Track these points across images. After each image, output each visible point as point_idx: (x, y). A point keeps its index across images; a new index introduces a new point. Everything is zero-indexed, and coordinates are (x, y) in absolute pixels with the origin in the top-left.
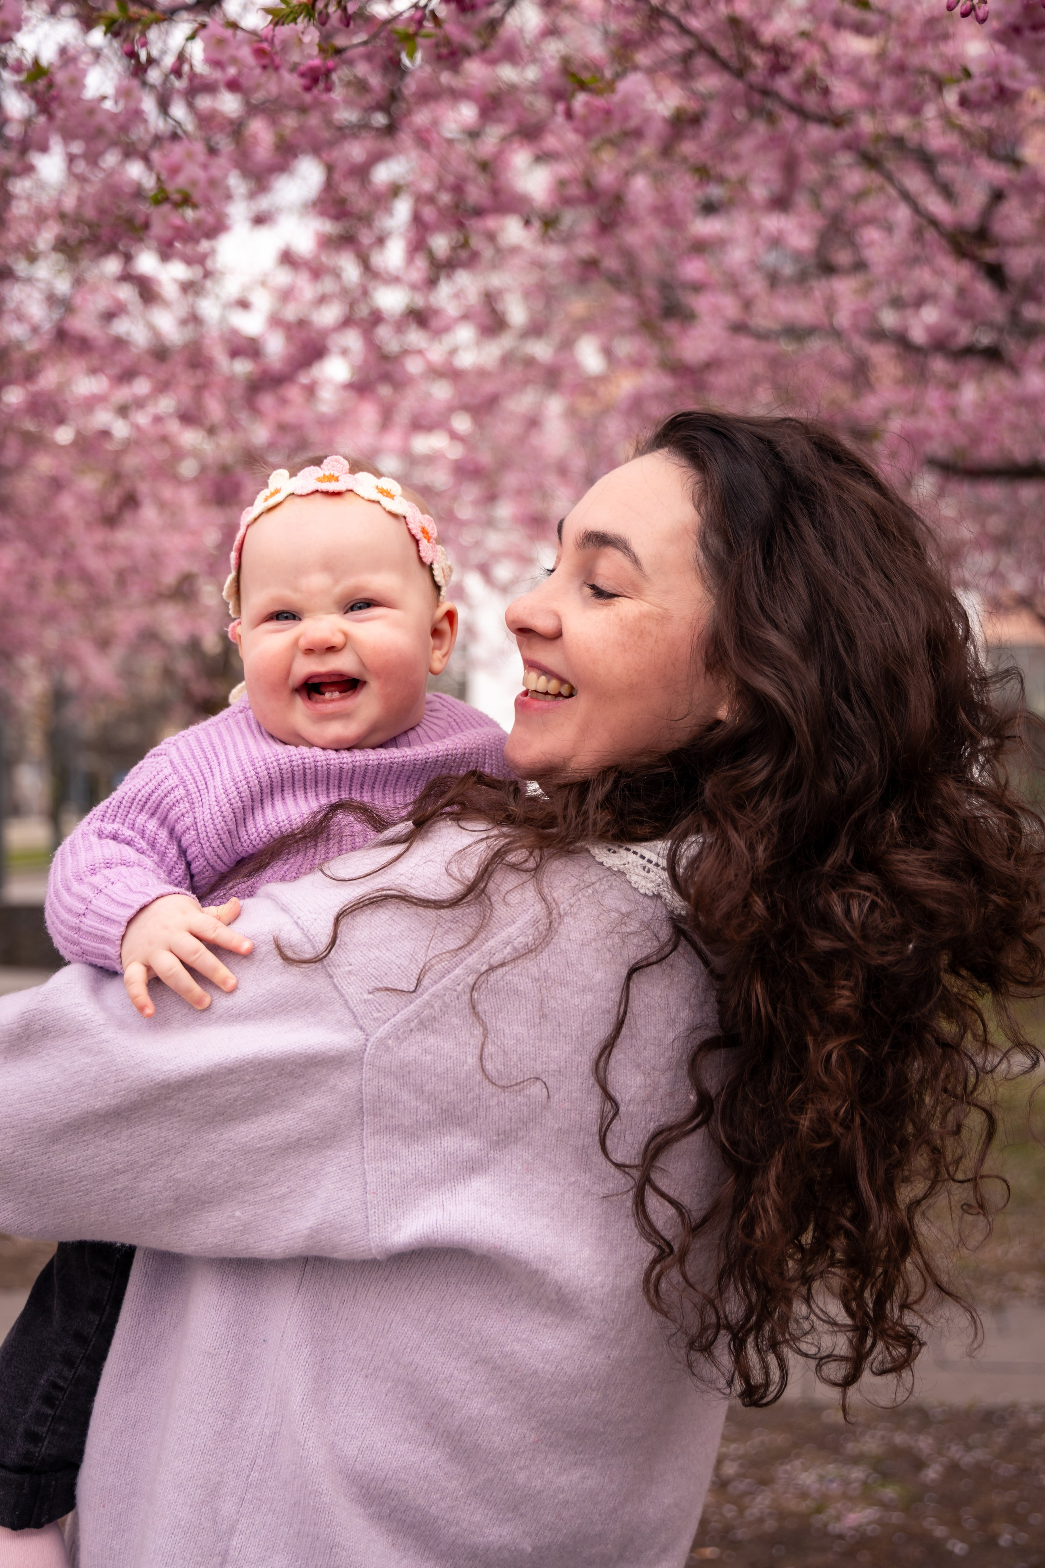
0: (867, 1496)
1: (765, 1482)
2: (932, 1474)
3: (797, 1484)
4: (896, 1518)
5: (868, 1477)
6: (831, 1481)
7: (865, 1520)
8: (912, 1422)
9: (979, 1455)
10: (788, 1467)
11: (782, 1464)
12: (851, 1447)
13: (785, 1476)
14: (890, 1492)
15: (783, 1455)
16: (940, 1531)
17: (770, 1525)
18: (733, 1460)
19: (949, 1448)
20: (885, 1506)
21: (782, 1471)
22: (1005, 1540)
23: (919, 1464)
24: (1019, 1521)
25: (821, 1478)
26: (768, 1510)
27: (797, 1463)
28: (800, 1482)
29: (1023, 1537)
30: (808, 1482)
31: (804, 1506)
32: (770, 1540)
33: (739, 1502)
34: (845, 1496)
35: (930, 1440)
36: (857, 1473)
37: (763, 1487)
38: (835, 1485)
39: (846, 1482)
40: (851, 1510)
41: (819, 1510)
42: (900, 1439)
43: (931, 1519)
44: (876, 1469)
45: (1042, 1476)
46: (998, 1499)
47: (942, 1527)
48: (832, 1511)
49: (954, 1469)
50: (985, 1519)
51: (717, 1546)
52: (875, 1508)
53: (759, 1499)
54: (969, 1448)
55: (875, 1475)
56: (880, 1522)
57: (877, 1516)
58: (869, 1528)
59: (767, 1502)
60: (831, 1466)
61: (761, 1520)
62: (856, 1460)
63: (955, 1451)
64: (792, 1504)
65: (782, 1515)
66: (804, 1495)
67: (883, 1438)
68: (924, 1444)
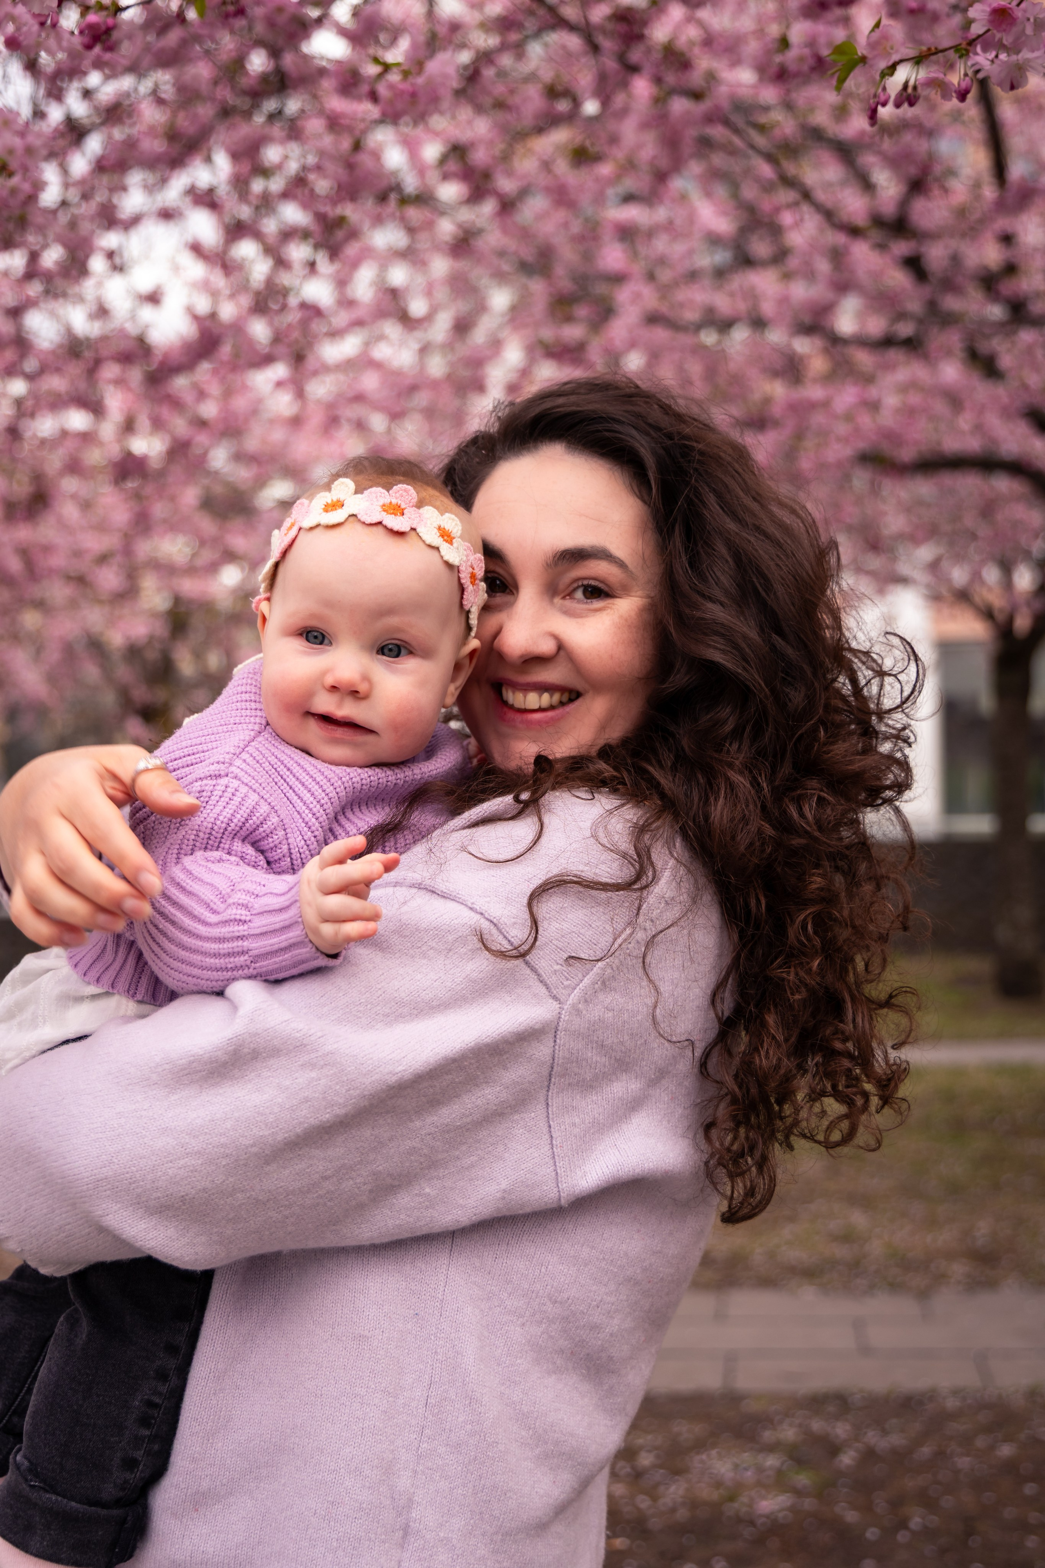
0: (780, 1482)
1: (677, 1472)
2: (847, 1459)
3: (711, 1473)
4: (808, 1504)
5: (782, 1464)
6: (746, 1469)
7: (777, 1507)
8: (831, 1409)
9: (896, 1440)
10: (704, 1457)
11: (698, 1453)
12: (768, 1436)
13: (700, 1465)
14: (803, 1479)
15: (700, 1445)
16: (851, 1516)
17: (682, 1514)
18: (649, 1451)
19: (865, 1433)
20: (798, 1493)
21: (697, 1461)
22: (916, 1522)
23: (833, 1449)
24: (929, 1503)
25: (736, 1467)
26: (680, 1500)
27: (714, 1452)
28: (715, 1471)
29: (934, 1520)
30: (723, 1470)
31: (715, 1496)
32: (680, 1529)
33: (653, 1494)
34: (759, 1484)
35: (848, 1427)
36: (772, 1461)
37: (677, 1477)
38: (749, 1473)
39: (760, 1470)
40: (764, 1498)
41: (732, 1499)
42: (817, 1425)
43: (843, 1504)
44: (791, 1457)
45: (956, 1459)
46: (911, 1483)
47: (852, 1512)
48: (744, 1499)
49: (870, 1455)
50: (896, 1503)
51: (628, 1537)
52: (788, 1495)
53: (673, 1489)
54: (885, 1432)
55: (790, 1462)
56: (792, 1509)
57: (789, 1504)
58: (780, 1515)
59: (681, 1492)
60: (746, 1454)
61: (673, 1510)
62: (771, 1448)
63: (872, 1437)
64: (706, 1493)
65: (693, 1504)
66: (718, 1484)
67: (800, 1425)
68: (841, 1430)
